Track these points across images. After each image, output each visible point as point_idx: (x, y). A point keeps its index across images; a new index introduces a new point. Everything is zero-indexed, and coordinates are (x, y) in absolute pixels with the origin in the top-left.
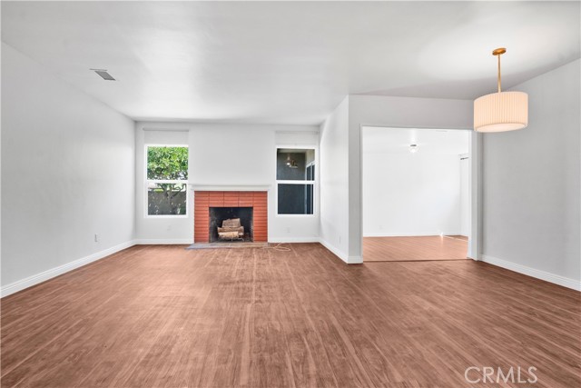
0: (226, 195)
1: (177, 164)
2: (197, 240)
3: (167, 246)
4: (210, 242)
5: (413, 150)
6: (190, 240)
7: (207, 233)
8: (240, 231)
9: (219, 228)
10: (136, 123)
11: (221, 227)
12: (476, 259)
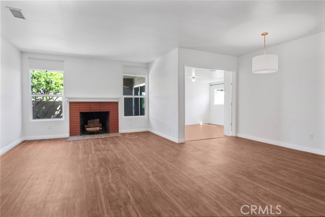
0: (91, 104)
1: (44, 83)
2: (71, 135)
3: (50, 140)
4: (81, 135)
5: (193, 80)
6: (67, 135)
7: (78, 129)
8: (100, 127)
9: (86, 126)
10: (22, 53)
11: (87, 125)
12: (234, 136)
